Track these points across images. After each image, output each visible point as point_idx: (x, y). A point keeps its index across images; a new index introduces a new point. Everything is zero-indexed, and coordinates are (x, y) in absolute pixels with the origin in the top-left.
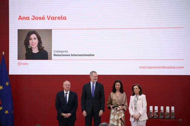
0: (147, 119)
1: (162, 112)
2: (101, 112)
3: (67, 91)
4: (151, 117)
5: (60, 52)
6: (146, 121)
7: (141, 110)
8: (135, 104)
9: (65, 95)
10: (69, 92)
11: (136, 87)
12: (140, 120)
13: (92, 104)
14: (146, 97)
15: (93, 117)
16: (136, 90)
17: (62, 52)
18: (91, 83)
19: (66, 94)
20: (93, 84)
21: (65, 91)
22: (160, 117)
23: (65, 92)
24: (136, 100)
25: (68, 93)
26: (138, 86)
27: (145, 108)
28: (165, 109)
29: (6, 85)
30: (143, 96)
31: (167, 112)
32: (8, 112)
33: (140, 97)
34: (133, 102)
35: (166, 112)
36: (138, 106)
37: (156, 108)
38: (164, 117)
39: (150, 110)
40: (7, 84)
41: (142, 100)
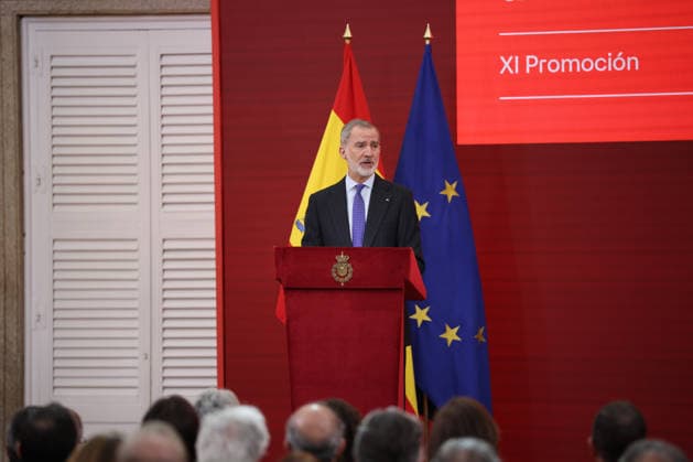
20: (360, 188)
29: (446, 197)
32: (458, 334)
40: (450, 191)
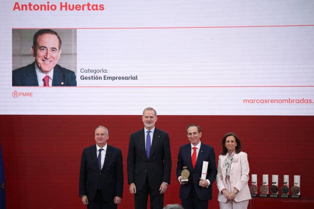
0: (250, 198)
1: (286, 186)
2: (164, 186)
3: (102, 145)
4: (266, 196)
5: (92, 71)
6: (247, 203)
7: (238, 182)
8: (227, 170)
9: (98, 153)
10: (105, 148)
11: (231, 138)
12: (236, 200)
13: (146, 171)
14: (248, 157)
15: (149, 195)
16: (230, 143)
17: (96, 72)
18: (146, 130)
19: (100, 150)
21: (99, 146)
22: (282, 196)
23: (98, 148)
24: (229, 161)
25: (103, 149)
26: (235, 137)
27: (245, 179)
28: (291, 180)
30: (243, 156)
31: (295, 185)
33: (236, 156)
34: (223, 166)
35: (293, 185)
36: (232, 174)
37: (275, 178)
38: (290, 196)
39: (264, 182)
41: (241, 162)
